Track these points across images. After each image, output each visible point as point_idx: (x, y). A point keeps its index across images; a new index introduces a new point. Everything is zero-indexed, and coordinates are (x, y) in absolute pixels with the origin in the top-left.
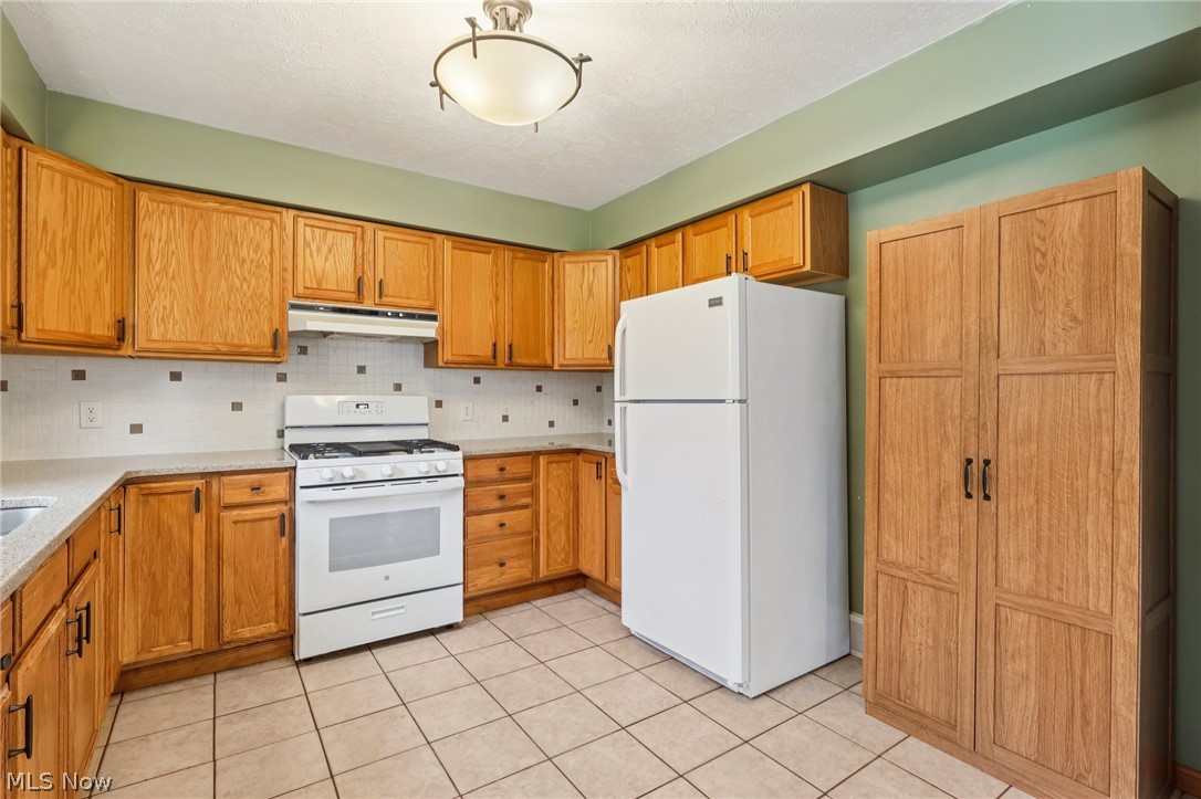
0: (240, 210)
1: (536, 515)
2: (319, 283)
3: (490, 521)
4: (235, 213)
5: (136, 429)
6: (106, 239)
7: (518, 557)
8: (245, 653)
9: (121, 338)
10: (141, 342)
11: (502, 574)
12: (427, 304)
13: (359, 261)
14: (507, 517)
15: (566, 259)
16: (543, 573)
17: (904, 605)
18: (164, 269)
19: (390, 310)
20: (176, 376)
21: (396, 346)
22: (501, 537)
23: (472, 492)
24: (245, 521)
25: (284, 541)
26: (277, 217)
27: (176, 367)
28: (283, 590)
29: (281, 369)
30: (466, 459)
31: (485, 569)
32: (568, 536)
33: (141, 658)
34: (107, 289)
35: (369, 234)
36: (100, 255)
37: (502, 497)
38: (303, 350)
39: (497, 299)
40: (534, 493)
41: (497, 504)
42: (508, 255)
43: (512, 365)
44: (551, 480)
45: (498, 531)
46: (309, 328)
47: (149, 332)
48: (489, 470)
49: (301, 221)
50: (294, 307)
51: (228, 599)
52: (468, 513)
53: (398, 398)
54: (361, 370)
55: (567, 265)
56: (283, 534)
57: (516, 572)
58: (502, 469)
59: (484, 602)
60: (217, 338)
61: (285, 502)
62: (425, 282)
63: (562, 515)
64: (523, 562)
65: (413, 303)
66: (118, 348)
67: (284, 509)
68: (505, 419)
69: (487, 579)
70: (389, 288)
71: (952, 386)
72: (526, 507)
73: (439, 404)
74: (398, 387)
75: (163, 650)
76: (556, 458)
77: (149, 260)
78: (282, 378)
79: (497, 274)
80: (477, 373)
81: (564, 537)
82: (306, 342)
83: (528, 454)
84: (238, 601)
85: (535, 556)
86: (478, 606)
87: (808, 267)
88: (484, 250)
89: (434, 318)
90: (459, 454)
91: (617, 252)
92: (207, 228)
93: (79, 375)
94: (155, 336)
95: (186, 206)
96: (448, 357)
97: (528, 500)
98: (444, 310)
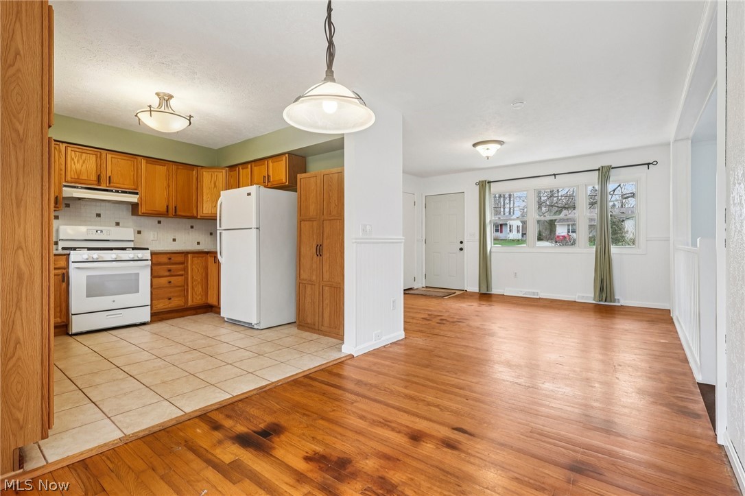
1: (186, 280)
2: (78, 176)
3: (164, 281)
7: (178, 296)
11: (170, 303)
12: (133, 187)
13: (99, 167)
14: (173, 279)
15: (204, 170)
16: (190, 303)
17: (305, 291)
19: (114, 189)
21: (117, 205)
22: (169, 287)
23: (154, 268)
25: (64, 285)
28: (64, 305)
29: (56, 213)
30: (153, 254)
31: (161, 301)
32: (202, 288)
35: (104, 155)
37: (169, 271)
38: (68, 206)
39: (169, 186)
40: (185, 269)
41: (168, 274)
42: (174, 167)
43: (176, 216)
44: (193, 266)
45: (168, 285)
46: (74, 196)
48: (164, 259)
49: (69, 149)
50: (65, 186)
52: (153, 276)
53: (118, 228)
54: (98, 215)
55: (204, 173)
56: (63, 281)
57: (176, 302)
58: (170, 259)
59: (162, 316)
61: (64, 269)
62: (132, 178)
63: (199, 280)
64: (180, 298)
65: (126, 186)
67: (64, 271)
68: (174, 240)
69: (162, 305)
70: (114, 179)
71: (315, 223)
72: (182, 275)
73: (139, 232)
74: (118, 224)
76: (196, 255)
78: (57, 217)
79: (169, 175)
80: (159, 219)
81: (200, 289)
82: (69, 202)
83: (183, 253)
85: (186, 297)
86: (158, 317)
87: (287, 183)
88: (162, 164)
89: (137, 194)
90: (149, 251)
91: (227, 169)
96: (144, 210)
97: (183, 272)
98: (142, 190)
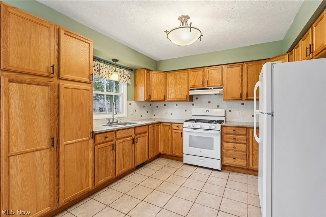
0: (181, 72)
2: (195, 84)
3: (230, 145)
4: (180, 73)
5: (172, 114)
6: (163, 83)
7: (241, 159)
8: (178, 158)
9: (165, 99)
10: (168, 99)
11: (235, 162)
12: (220, 84)
13: (203, 77)
14: (237, 146)
16: (251, 166)
18: (171, 86)
19: (210, 88)
20: (177, 105)
21: (218, 96)
22: (235, 150)
23: (223, 136)
24: (176, 133)
25: (182, 138)
26: (187, 72)
27: (177, 103)
28: (182, 148)
29: (193, 103)
30: (222, 126)
31: (229, 158)
33: (163, 152)
34: (163, 91)
35: (206, 70)
36: (162, 85)
37: (234, 139)
38: (197, 98)
40: (247, 140)
41: (233, 141)
43: (247, 99)
45: (233, 149)
47: (169, 97)
48: (231, 131)
50: (191, 90)
51: (174, 146)
54: (209, 102)
57: (239, 162)
58: (234, 131)
59: (232, 168)
60: (178, 98)
61: (182, 130)
62: (219, 79)
64: (243, 161)
65: (216, 85)
66: (165, 100)
68: (253, 116)
69: (230, 161)
70: (210, 82)
72: (245, 144)
73: (230, 111)
74: (218, 106)
75: (165, 152)
77: (169, 84)
78: (193, 105)
80: (242, 102)
82: (198, 97)
83: (245, 127)
84: (175, 147)
85: (247, 160)
86: (230, 169)
88: (238, 66)
89: (222, 88)
90: (220, 125)
91: (289, 53)
92: (176, 77)
93: (165, 105)
94: (169, 98)
95: (173, 74)
96: (226, 98)
97: (245, 142)
98: (224, 86)
